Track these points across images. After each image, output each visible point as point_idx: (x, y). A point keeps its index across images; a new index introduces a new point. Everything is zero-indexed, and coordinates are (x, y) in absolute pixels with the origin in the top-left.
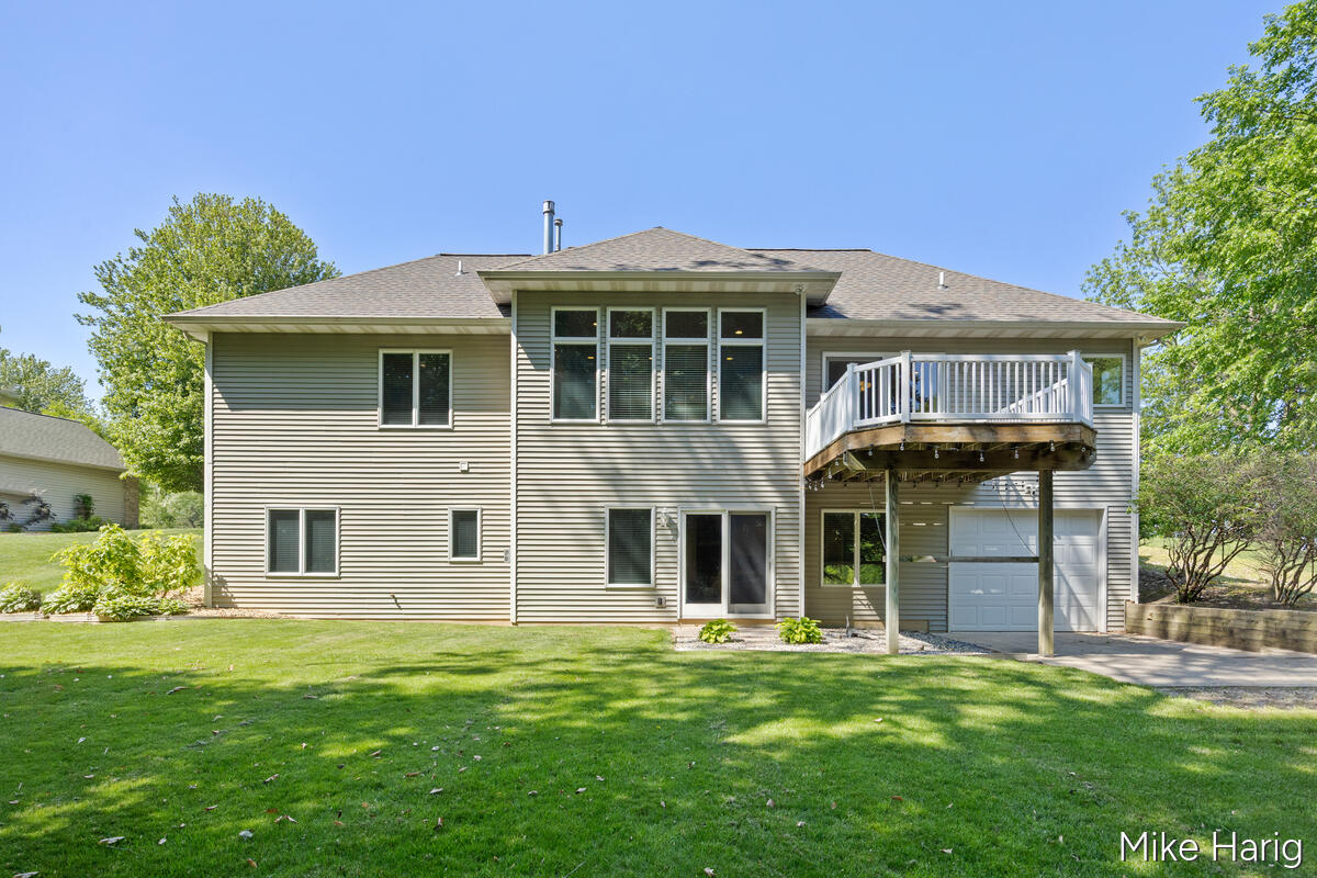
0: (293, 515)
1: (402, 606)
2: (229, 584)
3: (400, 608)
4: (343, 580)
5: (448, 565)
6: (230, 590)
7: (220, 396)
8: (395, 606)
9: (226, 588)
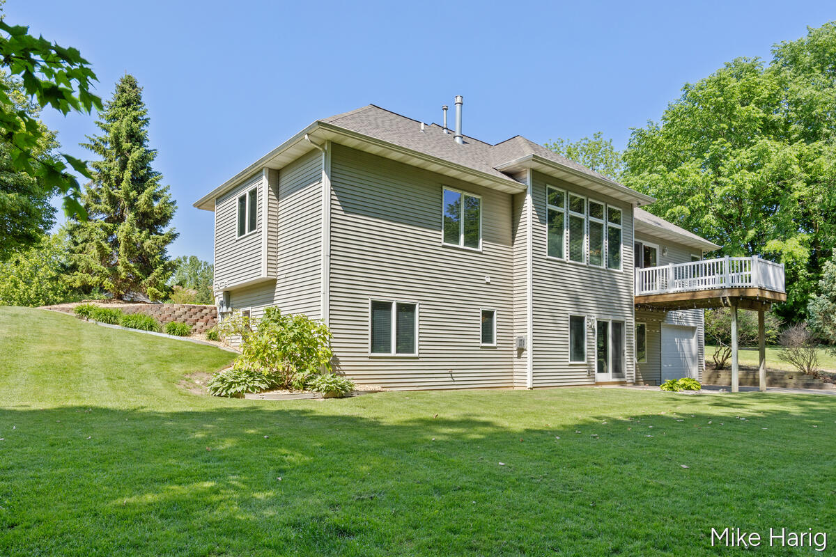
0: (387, 306)
1: (455, 379)
2: (342, 363)
3: (454, 381)
4: (420, 360)
5: (479, 349)
6: (342, 368)
7: (336, 198)
8: (451, 379)
9: (339, 366)
